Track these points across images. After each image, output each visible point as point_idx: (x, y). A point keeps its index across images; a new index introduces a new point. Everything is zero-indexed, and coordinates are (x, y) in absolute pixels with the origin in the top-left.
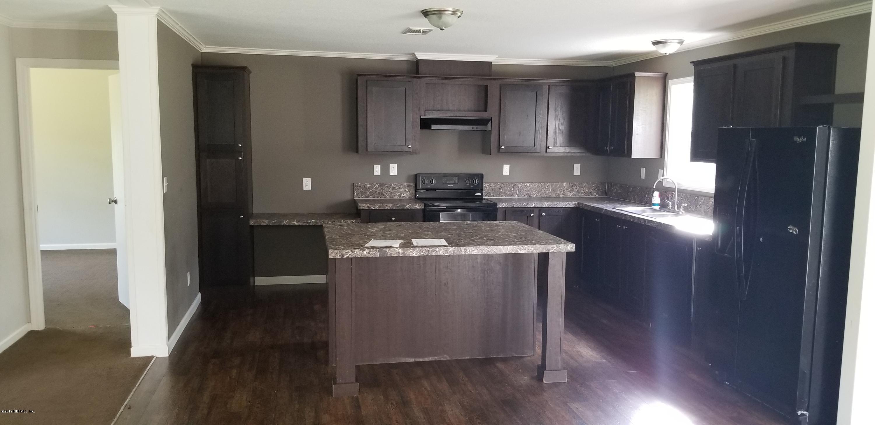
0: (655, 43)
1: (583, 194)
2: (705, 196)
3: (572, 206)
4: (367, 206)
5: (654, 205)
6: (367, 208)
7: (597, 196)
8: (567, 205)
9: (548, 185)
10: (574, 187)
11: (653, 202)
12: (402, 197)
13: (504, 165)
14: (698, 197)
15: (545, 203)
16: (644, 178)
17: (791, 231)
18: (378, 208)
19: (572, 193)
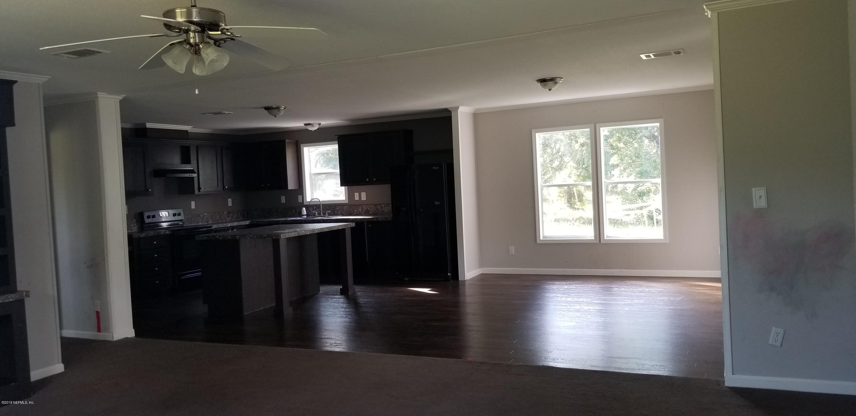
0: (306, 125)
1: (235, 218)
2: (340, 205)
3: (248, 224)
4: (138, 235)
5: (304, 215)
6: (138, 237)
7: (242, 219)
8: (245, 223)
9: (216, 214)
10: (230, 214)
11: (303, 214)
12: (133, 230)
13: (192, 202)
14: (335, 207)
15: (235, 223)
16: (285, 202)
17: (436, 204)
18: (144, 236)
19: (229, 218)
